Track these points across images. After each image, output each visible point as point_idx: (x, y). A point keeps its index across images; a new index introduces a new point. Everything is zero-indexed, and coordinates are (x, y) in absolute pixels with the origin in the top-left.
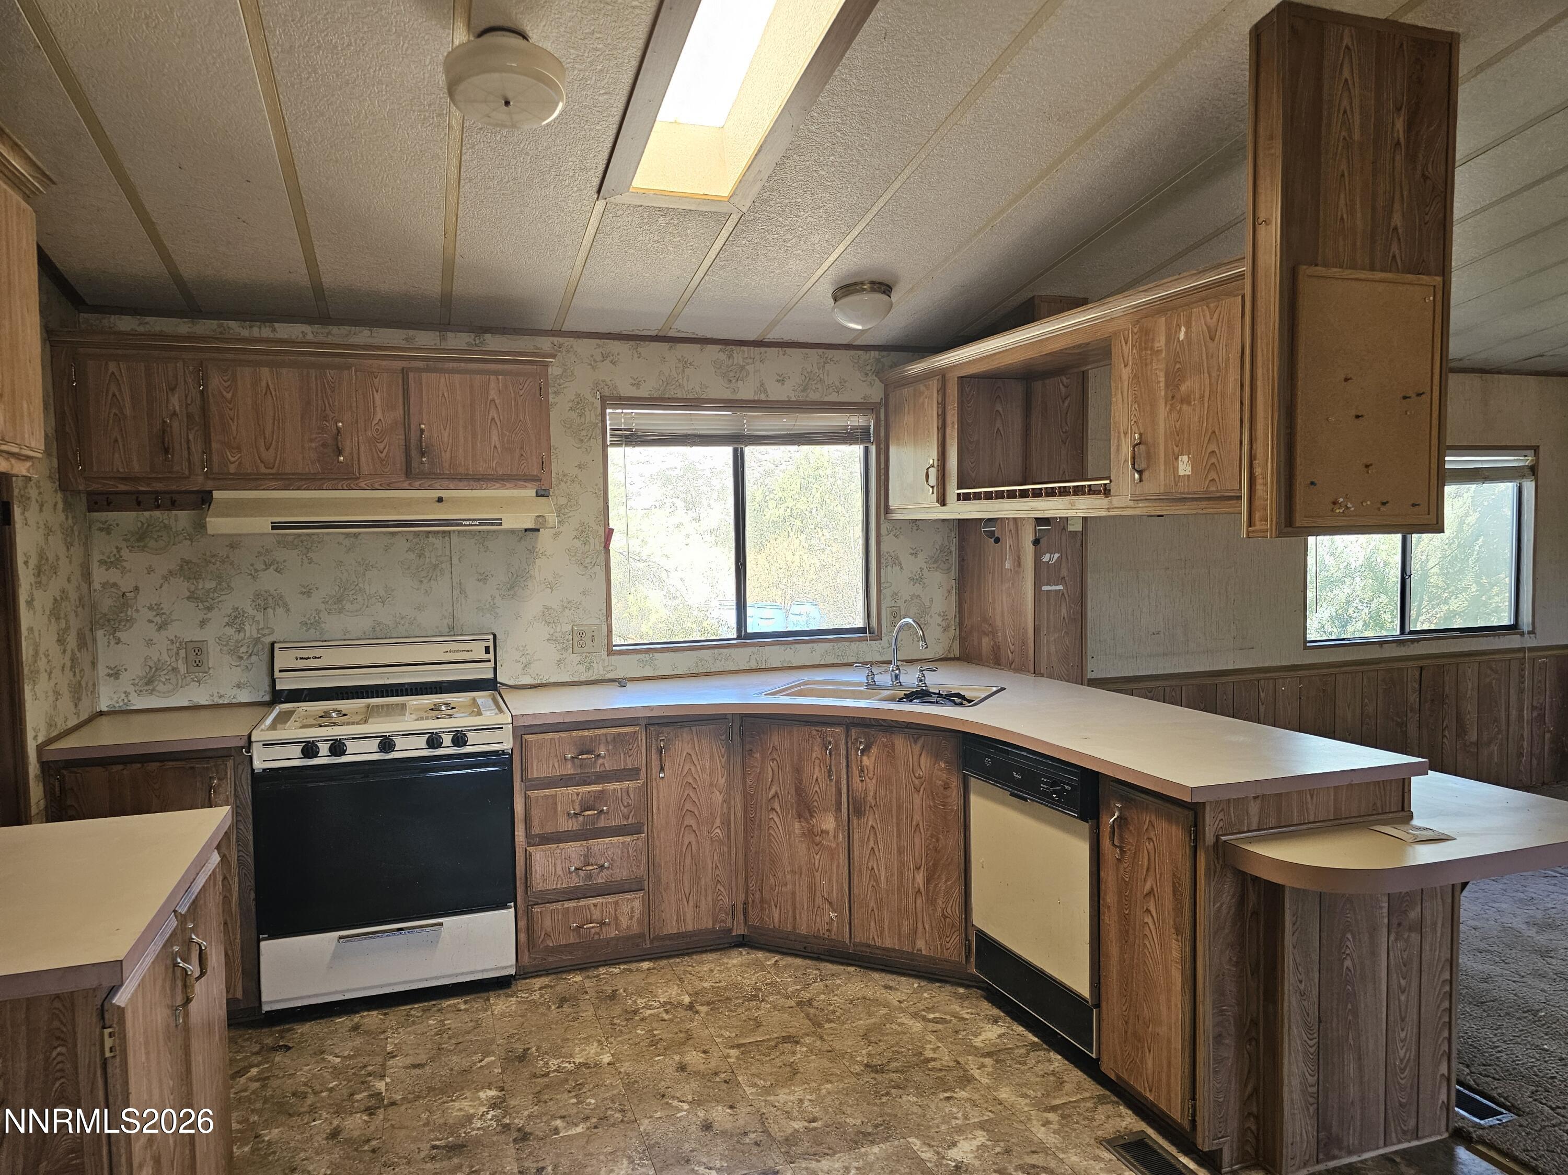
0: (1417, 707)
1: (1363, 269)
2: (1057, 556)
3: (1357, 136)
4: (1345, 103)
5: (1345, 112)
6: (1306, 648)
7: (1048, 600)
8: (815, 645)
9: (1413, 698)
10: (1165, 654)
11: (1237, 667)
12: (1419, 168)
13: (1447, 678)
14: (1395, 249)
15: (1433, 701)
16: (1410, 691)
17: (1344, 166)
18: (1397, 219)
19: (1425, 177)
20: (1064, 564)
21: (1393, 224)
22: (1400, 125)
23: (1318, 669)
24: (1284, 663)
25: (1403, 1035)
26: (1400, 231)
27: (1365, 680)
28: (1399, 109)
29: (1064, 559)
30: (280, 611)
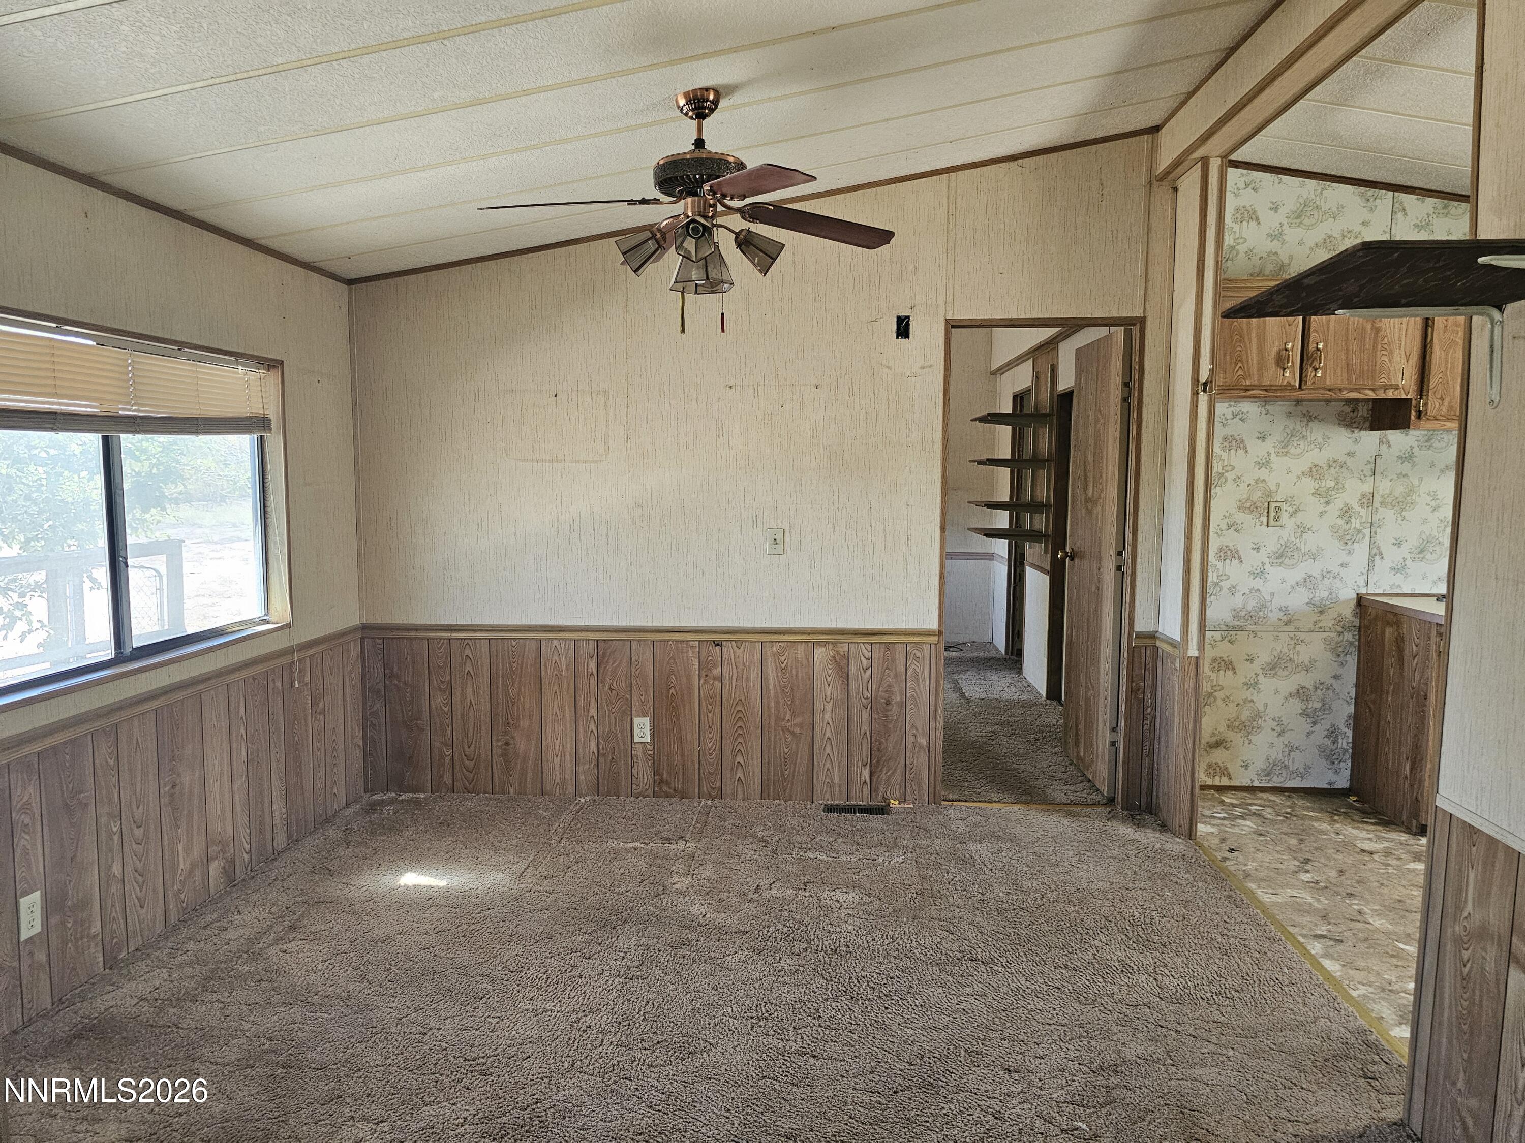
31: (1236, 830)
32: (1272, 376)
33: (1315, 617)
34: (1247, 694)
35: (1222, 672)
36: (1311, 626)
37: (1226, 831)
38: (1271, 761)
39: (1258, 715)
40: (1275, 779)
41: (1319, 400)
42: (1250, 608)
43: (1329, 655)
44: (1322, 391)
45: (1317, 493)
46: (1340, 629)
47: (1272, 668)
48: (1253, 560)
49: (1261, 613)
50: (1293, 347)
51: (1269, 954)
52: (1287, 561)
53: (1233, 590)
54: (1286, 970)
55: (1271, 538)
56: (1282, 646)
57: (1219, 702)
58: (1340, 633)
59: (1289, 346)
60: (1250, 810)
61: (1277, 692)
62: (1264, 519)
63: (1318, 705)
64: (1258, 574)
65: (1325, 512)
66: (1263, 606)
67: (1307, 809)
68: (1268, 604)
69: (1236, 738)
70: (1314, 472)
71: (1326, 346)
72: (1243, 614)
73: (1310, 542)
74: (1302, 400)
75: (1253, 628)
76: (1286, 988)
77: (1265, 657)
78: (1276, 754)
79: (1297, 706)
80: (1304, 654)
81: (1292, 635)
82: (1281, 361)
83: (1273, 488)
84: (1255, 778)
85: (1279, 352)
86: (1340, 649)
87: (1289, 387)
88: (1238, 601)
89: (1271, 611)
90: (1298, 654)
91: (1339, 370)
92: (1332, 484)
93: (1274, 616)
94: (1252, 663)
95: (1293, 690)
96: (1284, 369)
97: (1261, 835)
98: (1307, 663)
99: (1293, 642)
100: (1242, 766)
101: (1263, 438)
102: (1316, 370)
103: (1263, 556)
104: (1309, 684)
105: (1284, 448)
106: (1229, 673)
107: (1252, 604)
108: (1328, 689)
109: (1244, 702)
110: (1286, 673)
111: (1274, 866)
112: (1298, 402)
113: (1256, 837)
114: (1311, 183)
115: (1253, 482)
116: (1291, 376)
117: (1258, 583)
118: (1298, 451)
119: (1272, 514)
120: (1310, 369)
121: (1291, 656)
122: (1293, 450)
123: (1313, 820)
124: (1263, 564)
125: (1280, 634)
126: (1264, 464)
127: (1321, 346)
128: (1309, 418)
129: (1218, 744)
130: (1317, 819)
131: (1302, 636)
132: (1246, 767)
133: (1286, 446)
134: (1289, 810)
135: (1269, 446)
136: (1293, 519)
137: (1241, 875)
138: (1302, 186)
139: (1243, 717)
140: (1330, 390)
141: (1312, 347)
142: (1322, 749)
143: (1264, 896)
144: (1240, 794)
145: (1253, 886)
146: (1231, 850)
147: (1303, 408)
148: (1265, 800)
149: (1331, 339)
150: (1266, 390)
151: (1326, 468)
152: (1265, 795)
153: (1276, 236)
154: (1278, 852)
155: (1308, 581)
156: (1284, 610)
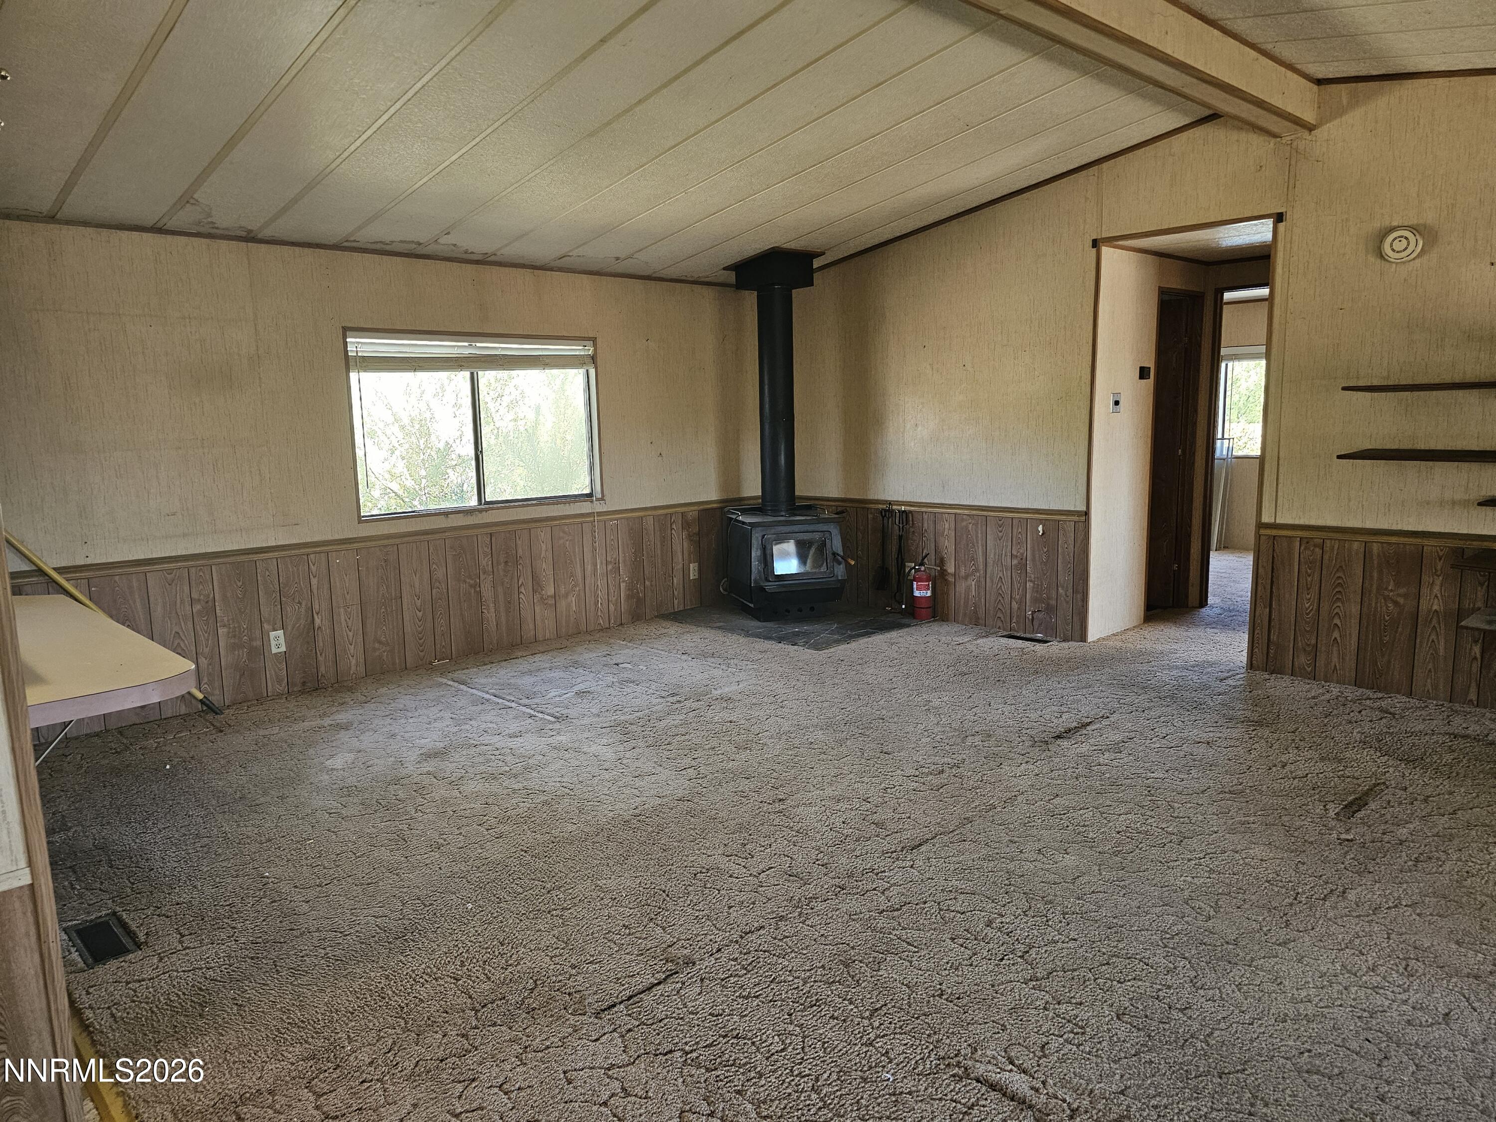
0: (490, 569)
6: (360, 521)
9: (485, 562)
10: (185, 535)
11: (280, 543)
13: (519, 542)
15: (506, 562)
16: (481, 556)
23: (375, 540)
24: (337, 537)
27: (431, 549)
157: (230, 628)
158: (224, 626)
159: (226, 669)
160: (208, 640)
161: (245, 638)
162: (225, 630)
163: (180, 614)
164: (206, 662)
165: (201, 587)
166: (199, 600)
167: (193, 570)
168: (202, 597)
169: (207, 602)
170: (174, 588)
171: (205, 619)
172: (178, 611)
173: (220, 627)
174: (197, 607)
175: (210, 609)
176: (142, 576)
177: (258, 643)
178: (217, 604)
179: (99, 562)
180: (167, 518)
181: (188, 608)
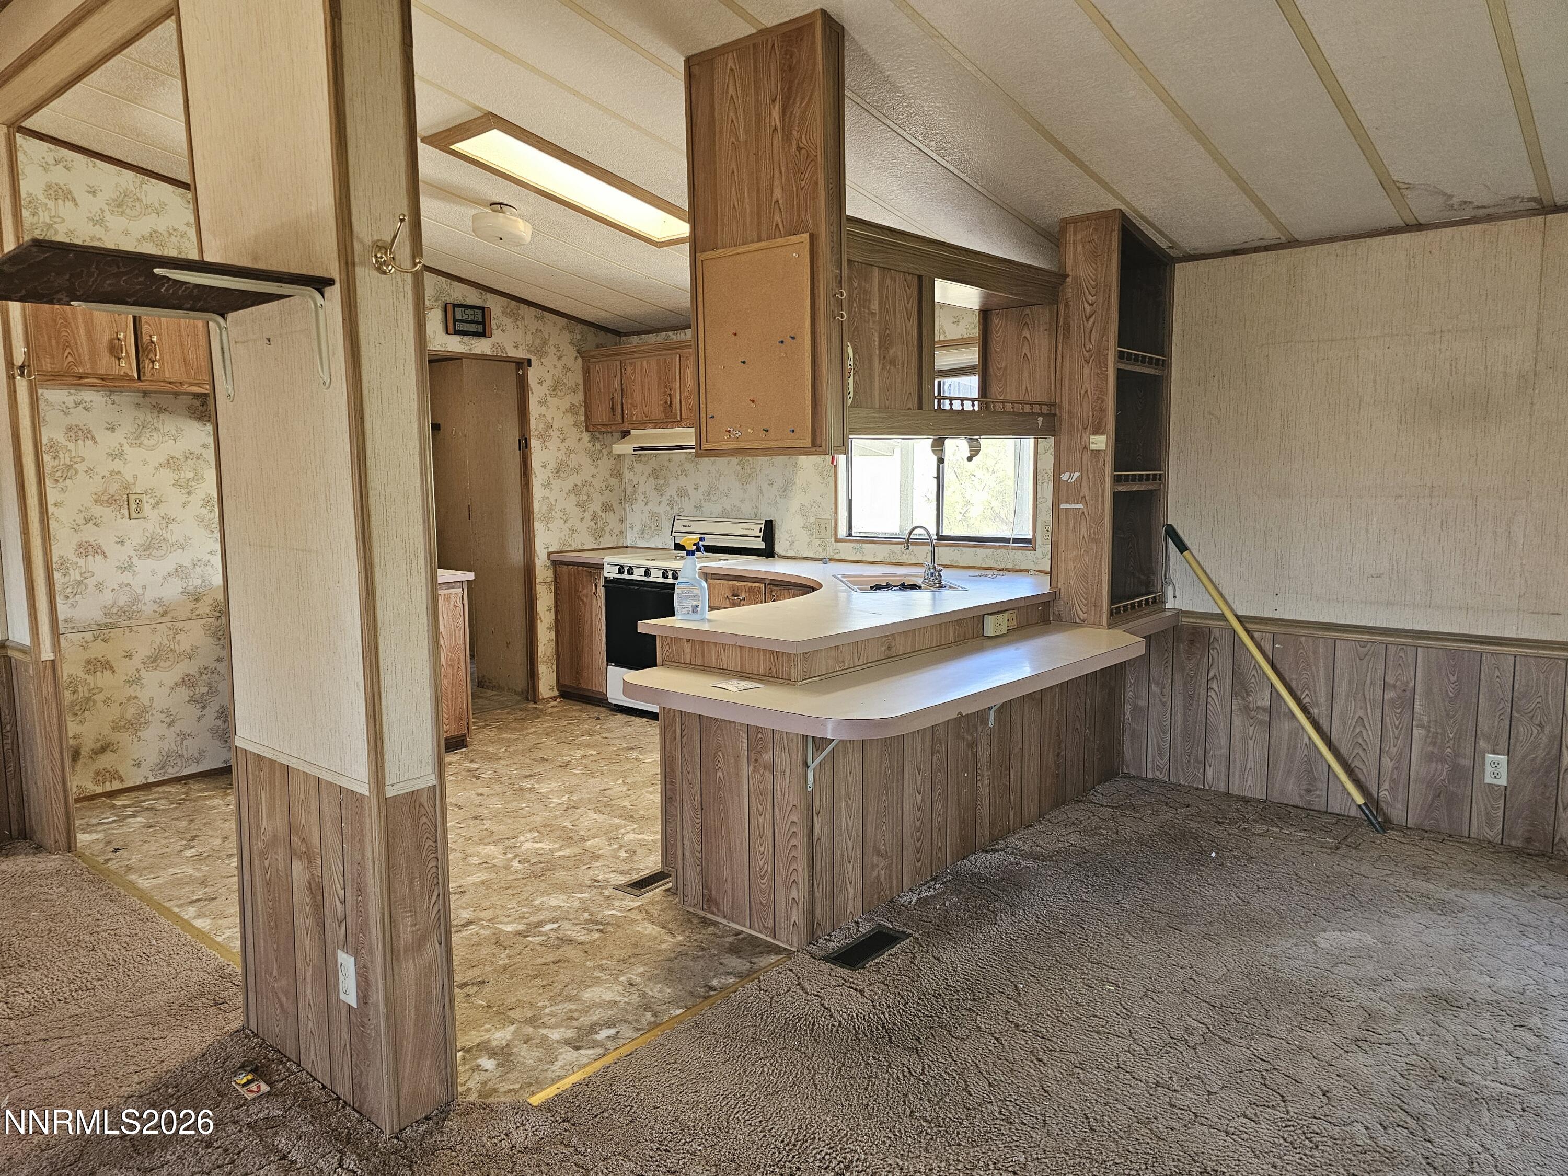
1: (752, 242)
2: (1077, 474)
3: (742, 137)
4: (732, 114)
5: (732, 121)
7: (1067, 518)
8: (978, 550)
10: (1389, 604)
12: (794, 143)
14: (777, 218)
17: (734, 165)
18: (778, 194)
19: (799, 149)
20: (1084, 483)
21: (774, 199)
22: (776, 114)
25: (762, 849)
26: (780, 202)
28: (774, 101)
29: (1085, 478)
30: (687, 498)
31: (125, 829)
32: (106, 364)
33: (191, 605)
34: (130, 692)
35: (99, 674)
36: (188, 614)
37: (113, 834)
38: (164, 753)
39: (144, 711)
40: (170, 770)
41: (167, 393)
42: (121, 603)
43: (211, 640)
44: (162, 384)
45: (177, 484)
46: (218, 614)
47: (154, 661)
48: (118, 554)
49: (134, 607)
50: (125, 337)
51: (141, 934)
52: (154, 552)
53: (99, 587)
54: (154, 942)
55: (136, 531)
56: (161, 637)
57: (100, 705)
58: (218, 618)
59: (121, 336)
60: (142, 807)
61: (161, 685)
62: (126, 512)
63: (205, 690)
64: (126, 567)
65: (189, 502)
66: (136, 600)
67: (203, 790)
68: (141, 598)
69: (124, 738)
70: (171, 463)
71: (160, 339)
72: (115, 610)
73: (176, 533)
74: (151, 392)
75: (128, 623)
76: (152, 959)
77: (144, 652)
78: (169, 744)
79: (184, 694)
80: (185, 643)
81: (169, 625)
82: (115, 350)
83: (131, 480)
84: (149, 774)
85: (111, 341)
86: (220, 633)
87: (126, 377)
88: (107, 598)
89: (145, 603)
90: (179, 643)
91: (177, 366)
92: (191, 475)
93: (148, 609)
94: (130, 659)
95: (178, 678)
96: (119, 359)
97: (151, 827)
98: (189, 651)
99: (171, 633)
100: (134, 765)
101: (112, 429)
102: (153, 362)
103: (128, 549)
104: (193, 671)
105: (137, 439)
106: (108, 673)
107: (123, 600)
108: (213, 673)
109: (128, 700)
110: (169, 663)
111: (160, 852)
112: (145, 394)
113: (145, 830)
114: (129, 174)
115: (107, 474)
116: (128, 366)
117: (127, 577)
118: (152, 442)
119: (133, 506)
120: (147, 361)
121: (172, 646)
122: (146, 442)
123: (208, 799)
124: (130, 557)
125: (158, 626)
126: (118, 455)
127: (155, 339)
128: (160, 410)
129: (103, 750)
130: (210, 797)
131: (180, 625)
132: (138, 765)
133: (137, 438)
134: (183, 796)
135: (119, 437)
136: (156, 511)
137: (122, 871)
138: (119, 175)
139: (129, 716)
140: (170, 383)
141: (146, 339)
142: (214, 731)
143: (144, 883)
144: (133, 794)
145: (133, 877)
146: (116, 851)
147: (153, 399)
148: (159, 793)
149: (164, 333)
150: (102, 379)
151: (182, 460)
152: (160, 789)
153: (99, 221)
154: (165, 838)
155: (179, 571)
156: (158, 601)
157: (1429, 731)
158: (1422, 726)
159: (1416, 781)
160: (1397, 738)
161: (1449, 750)
162: (1423, 732)
163: (1368, 697)
164: (1391, 764)
165: (1400, 671)
166: (1394, 686)
167: (1392, 649)
168: (1398, 683)
169: (1404, 691)
170: (1365, 664)
171: (1398, 711)
172: (1367, 693)
173: (1417, 726)
174: (1391, 694)
175: (1407, 702)
176: (1330, 642)
177: (1467, 762)
178: (1416, 696)
179: (1287, 618)
180: (1370, 579)
181: (1379, 692)
